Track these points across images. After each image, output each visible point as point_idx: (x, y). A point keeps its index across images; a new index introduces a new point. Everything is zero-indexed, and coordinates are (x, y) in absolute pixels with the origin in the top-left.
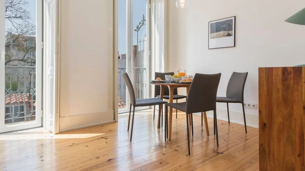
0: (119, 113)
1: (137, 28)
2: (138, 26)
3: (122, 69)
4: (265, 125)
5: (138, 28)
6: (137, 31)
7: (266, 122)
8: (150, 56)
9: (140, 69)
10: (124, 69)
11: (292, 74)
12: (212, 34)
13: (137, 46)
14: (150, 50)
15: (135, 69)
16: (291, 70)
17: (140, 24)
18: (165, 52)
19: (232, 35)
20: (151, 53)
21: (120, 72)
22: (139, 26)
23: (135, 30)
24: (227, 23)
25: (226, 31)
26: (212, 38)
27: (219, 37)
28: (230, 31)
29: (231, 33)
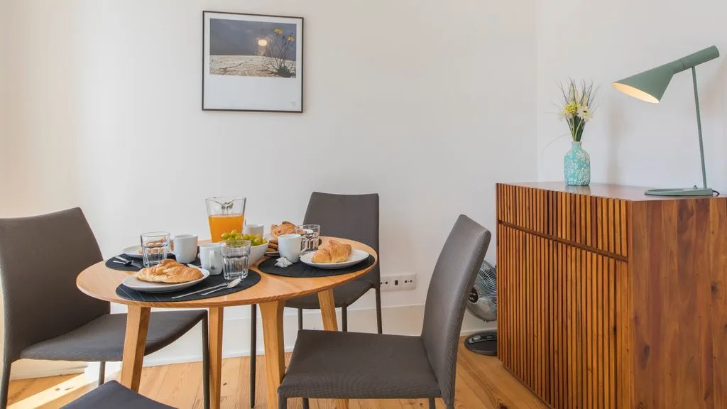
4: (646, 349)
7: (648, 342)
11: (694, 216)
12: (216, 57)
16: (692, 208)
24: (278, 34)
25: (274, 60)
26: (219, 74)
27: (245, 75)
28: (289, 61)
29: (293, 69)
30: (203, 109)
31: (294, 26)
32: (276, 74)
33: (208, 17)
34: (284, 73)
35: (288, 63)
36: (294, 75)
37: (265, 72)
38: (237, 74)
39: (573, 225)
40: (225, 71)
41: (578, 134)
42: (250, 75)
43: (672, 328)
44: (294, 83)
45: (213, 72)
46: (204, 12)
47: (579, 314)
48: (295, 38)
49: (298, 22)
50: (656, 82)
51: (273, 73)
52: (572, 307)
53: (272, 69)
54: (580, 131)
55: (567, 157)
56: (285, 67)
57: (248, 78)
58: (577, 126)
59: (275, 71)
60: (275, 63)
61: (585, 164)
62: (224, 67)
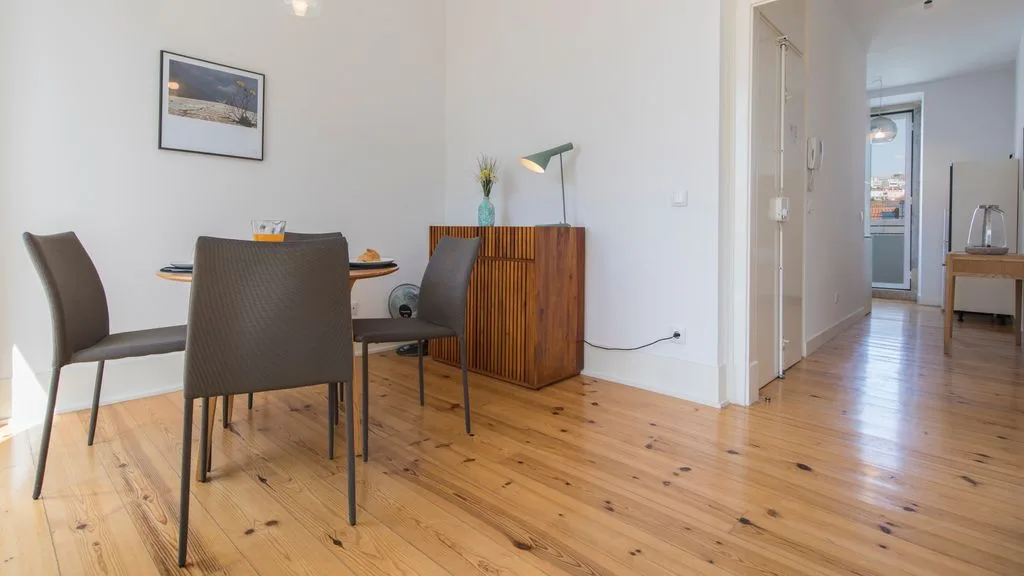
7: (543, 307)
12: (176, 99)
16: (562, 231)
24: (239, 85)
25: (236, 109)
26: (178, 115)
27: (206, 119)
28: (251, 112)
29: (254, 120)
30: (160, 147)
31: (256, 81)
32: (237, 122)
33: (167, 58)
34: (245, 122)
35: (249, 115)
36: (255, 125)
37: (226, 119)
38: (198, 117)
39: (497, 247)
40: (185, 113)
41: (487, 192)
42: (210, 120)
43: (553, 299)
44: (256, 132)
45: (171, 112)
46: (162, 52)
47: (501, 303)
48: (257, 92)
49: (260, 79)
50: (543, 159)
51: (234, 121)
52: (495, 300)
53: (233, 116)
54: (489, 192)
55: (480, 209)
56: (247, 117)
57: (208, 122)
58: (487, 185)
59: (236, 119)
60: (238, 113)
61: (492, 212)
62: (184, 109)
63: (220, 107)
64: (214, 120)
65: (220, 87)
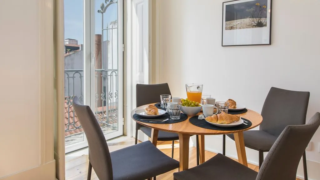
0: (66, 152)
1: (101, 8)
2: (103, 5)
3: (77, 72)
5: (103, 9)
6: (102, 13)
8: (123, 52)
9: (106, 71)
10: (80, 72)
12: (228, 22)
13: (101, 35)
14: (123, 43)
15: (98, 71)
17: (106, 2)
18: (149, 47)
19: (266, 25)
20: (125, 48)
21: (73, 77)
22: (105, 5)
23: (99, 11)
24: (257, 6)
25: (255, 19)
26: (229, 29)
27: (240, 28)
28: (263, 19)
29: (265, 22)
30: (222, 46)
32: (255, 26)
34: (260, 25)
35: (263, 20)
37: (250, 26)
38: (236, 28)
40: (232, 28)
42: (243, 28)
44: (266, 30)
45: (226, 29)
46: (223, 3)
48: (267, 6)
51: (254, 26)
53: (253, 24)
56: (261, 22)
57: (242, 29)
59: (255, 25)
60: (256, 20)
62: (231, 26)
63: (247, 20)
64: (244, 28)
65: (247, 10)
